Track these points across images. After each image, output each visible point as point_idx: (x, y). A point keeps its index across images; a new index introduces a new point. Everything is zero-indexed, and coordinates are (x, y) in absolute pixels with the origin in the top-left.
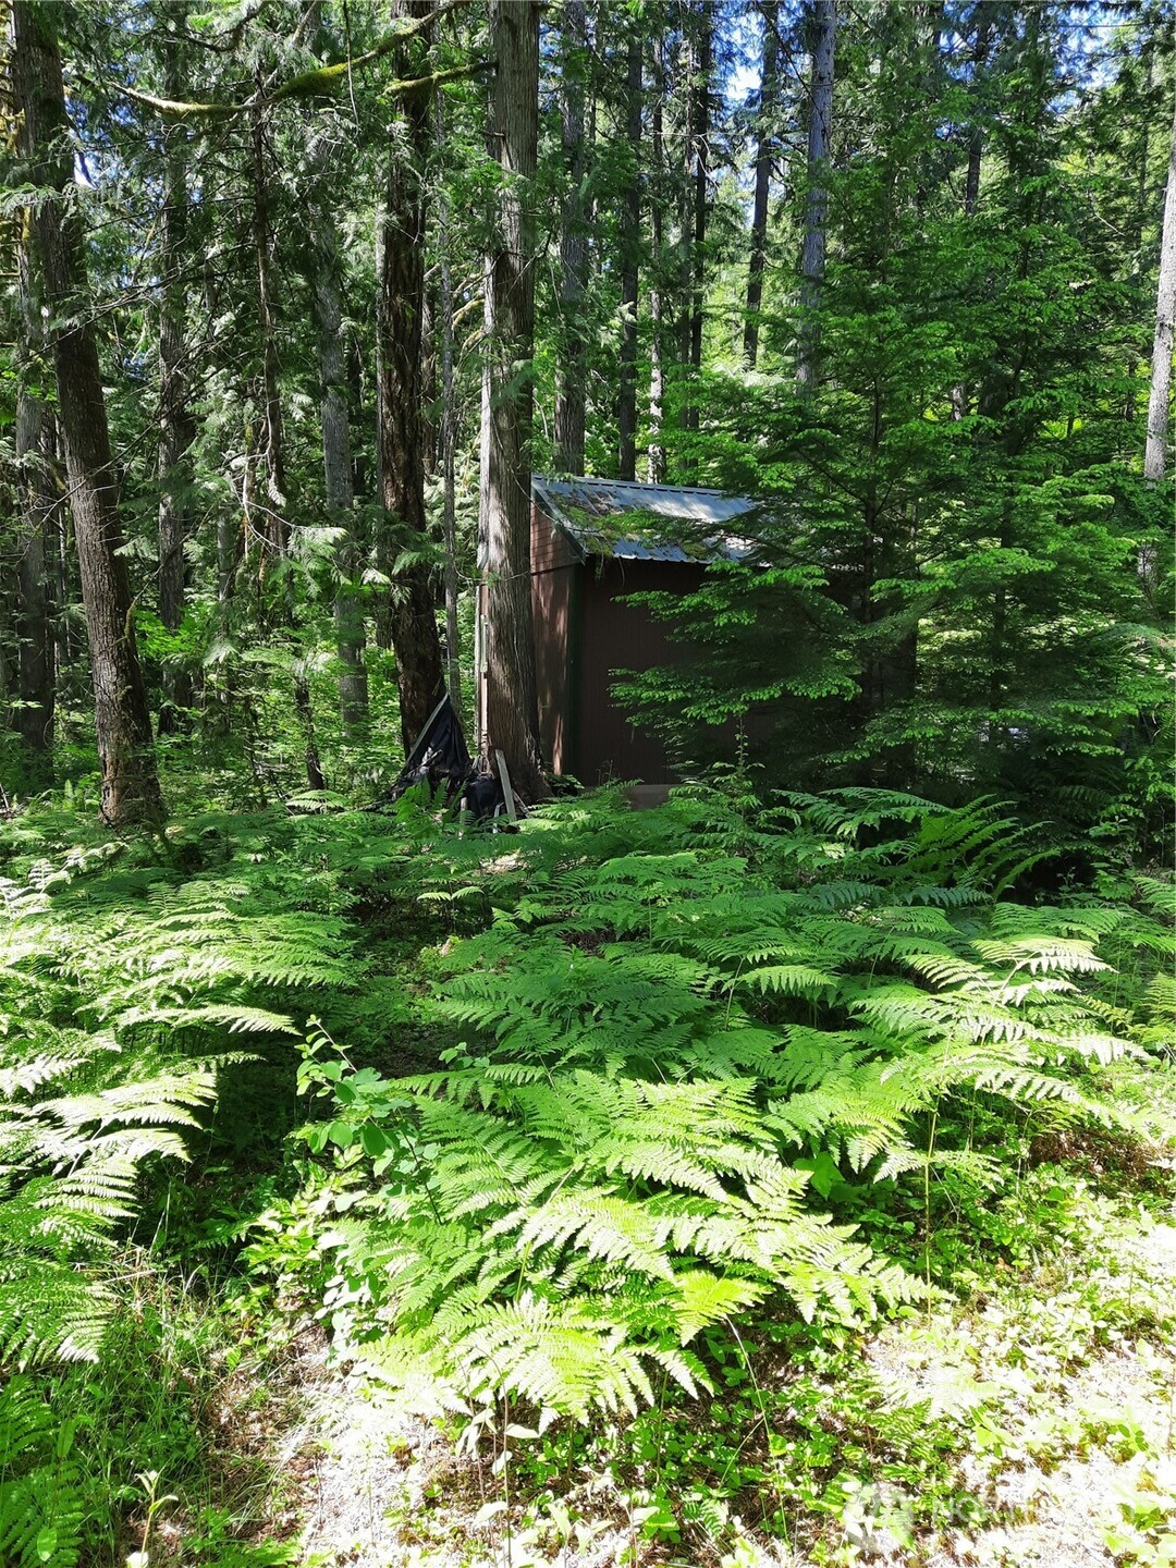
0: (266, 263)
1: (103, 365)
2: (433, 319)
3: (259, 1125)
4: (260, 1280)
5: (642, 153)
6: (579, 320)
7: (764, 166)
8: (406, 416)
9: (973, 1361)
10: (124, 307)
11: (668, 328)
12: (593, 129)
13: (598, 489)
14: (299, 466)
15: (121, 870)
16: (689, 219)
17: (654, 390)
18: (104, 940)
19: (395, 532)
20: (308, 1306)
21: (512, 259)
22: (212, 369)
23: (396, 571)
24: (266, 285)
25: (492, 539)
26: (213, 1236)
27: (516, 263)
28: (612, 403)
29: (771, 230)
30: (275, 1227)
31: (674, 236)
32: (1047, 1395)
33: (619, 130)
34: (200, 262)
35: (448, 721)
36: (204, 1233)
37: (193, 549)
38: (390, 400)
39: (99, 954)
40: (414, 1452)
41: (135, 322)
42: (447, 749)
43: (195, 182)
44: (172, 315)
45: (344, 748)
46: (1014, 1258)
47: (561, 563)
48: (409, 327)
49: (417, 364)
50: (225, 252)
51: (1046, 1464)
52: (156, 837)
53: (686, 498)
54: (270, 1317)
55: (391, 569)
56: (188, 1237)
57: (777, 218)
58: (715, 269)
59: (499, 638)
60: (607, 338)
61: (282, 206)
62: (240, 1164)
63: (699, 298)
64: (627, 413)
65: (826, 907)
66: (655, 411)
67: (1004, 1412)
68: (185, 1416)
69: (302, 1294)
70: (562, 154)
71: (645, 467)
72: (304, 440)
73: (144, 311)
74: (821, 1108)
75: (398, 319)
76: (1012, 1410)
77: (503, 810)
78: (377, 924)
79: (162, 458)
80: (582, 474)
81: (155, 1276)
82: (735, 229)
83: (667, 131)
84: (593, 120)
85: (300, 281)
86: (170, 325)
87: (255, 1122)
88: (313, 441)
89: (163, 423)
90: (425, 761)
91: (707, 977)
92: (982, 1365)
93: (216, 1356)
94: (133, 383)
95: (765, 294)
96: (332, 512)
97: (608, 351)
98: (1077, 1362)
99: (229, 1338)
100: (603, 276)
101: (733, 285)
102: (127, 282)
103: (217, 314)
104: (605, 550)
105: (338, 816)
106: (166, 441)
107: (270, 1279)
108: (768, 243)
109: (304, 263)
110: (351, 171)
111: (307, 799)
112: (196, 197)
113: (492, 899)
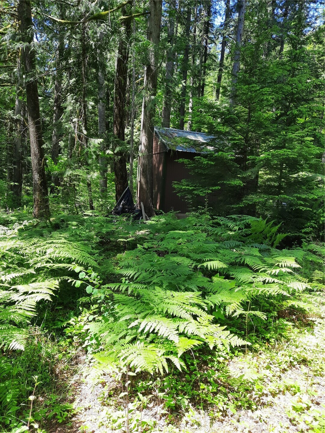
0: (84, 65)
1: (39, 91)
2: (130, 83)
3: (71, 298)
4: (69, 337)
5: (190, 39)
6: (170, 84)
7: (224, 44)
8: (121, 109)
9: (257, 368)
10: (45, 76)
11: (195, 88)
12: (177, 31)
13: (173, 131)
14: (92, 122)
15: (38, 229)
16: (202, 58)
17: (190, 105)
18: (31, 245)
19: (116, 141)
20: (81, 345)
21: (152, 67)
22: (69, 94)
23: (115, 152)
24: (84, 71)
25: (142, 144)
26: (57, 325)
27: (153, 68)
28: (179, 108)
29: (225, 62)
30: (74, 323)
31: (198, 62)
32: (276, 378)
33: (184, 32)
34: (67, 64)
35: (128, 194)
36: (54, 325)
37: (62, 144)
38: (117, 105)
39: (30, 249)
40: (107, 383)
41: (48, 80)
42: (128, 201)
43: (66, 42)
44: (58, 79)
45: (100, 200)
46: (270, 342)
47: (161, 152)
48: (123, 84)
49: (124, 95)
50: (74, 62)
51: (274, 395)
52: (48, 221)
53: (197, 135)
54: (71, 347)
55: (114, 150)
56: (50, 325)
57: (227, 58)
58: (209, 72)
59: (143, 172)
60: (178, 90)
61: (90, 50)
62: (65, 307)
63: (204, 80)
64: (182, 111)
65: (227, 247)
66: (190, 111)
67: (264, 381)
68: (47, 371)
69: (80, 342)
70: (168, 38)
71: (187, 126)
72: (93, 115)
73: (51, 77)
74: (220, 298)
75: (120, 82)
76: (266, 381)
77: (142, 218)
78: (106, 247)
79: (54, 118)
80: (169, 127)
81: (41, 335)
82: (215, 61)
83: (197, 33)
84: (177, 29)
85: (94, 70)
86: (58, 81)
87: (70, 297)
88: (96, 115)
89: (55, 108)
90: (121, 204)
91: (193, 263)
92: (259, 369)
93: (56, 356)
94: (47, 97)
95: (222, 80)
96: (100, 135)
97: (178, 94)
98: (285, 370)
99: (60, 352)
100: (178, 73)
101: (214, 77)
102: (47, 69)
103: (71, 79)
104: (174, 148)
105: (97, 217)
106: (55, 113)
107: (71, 337)
108: (224, 66)
109: (95, 66)
110: (109, 41)
111: (89, 212)
112: (66, 46)
113: (137, 242)
